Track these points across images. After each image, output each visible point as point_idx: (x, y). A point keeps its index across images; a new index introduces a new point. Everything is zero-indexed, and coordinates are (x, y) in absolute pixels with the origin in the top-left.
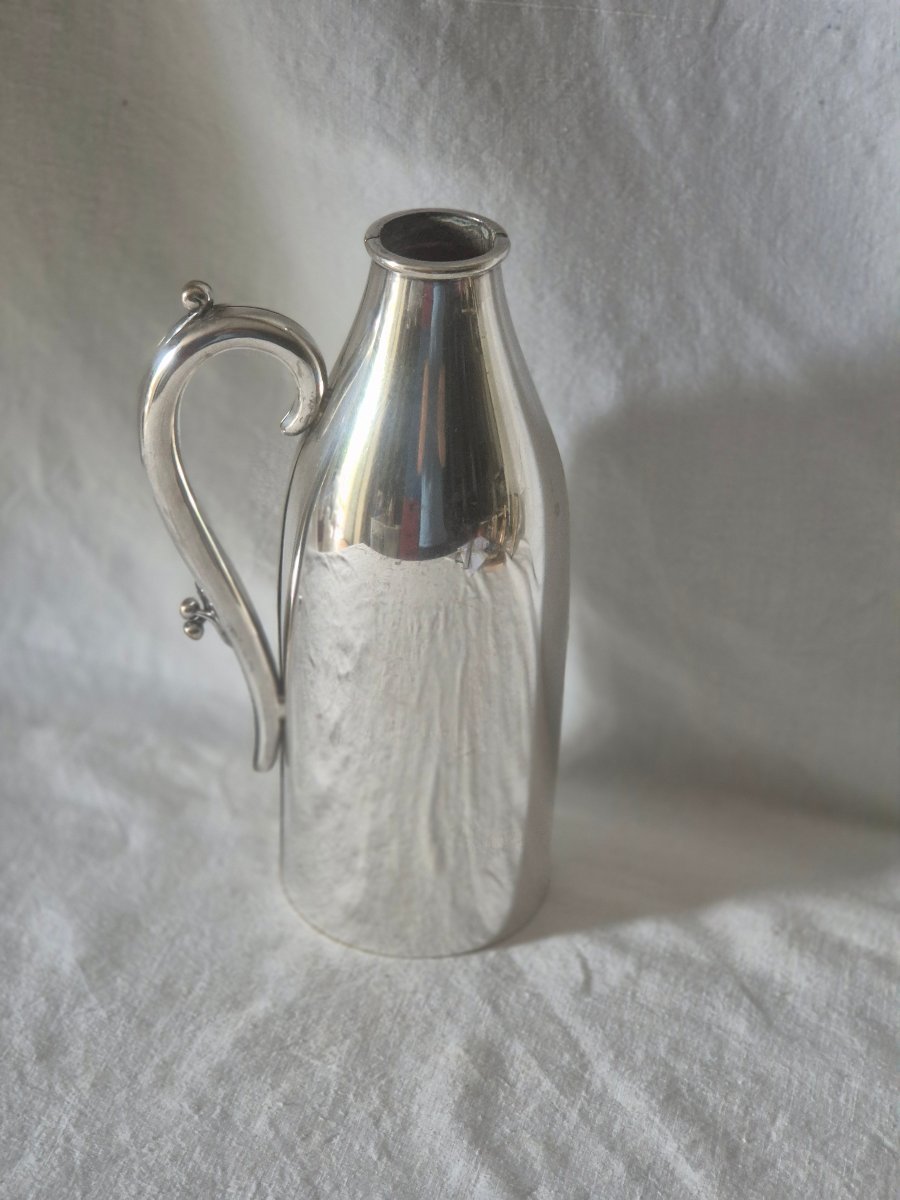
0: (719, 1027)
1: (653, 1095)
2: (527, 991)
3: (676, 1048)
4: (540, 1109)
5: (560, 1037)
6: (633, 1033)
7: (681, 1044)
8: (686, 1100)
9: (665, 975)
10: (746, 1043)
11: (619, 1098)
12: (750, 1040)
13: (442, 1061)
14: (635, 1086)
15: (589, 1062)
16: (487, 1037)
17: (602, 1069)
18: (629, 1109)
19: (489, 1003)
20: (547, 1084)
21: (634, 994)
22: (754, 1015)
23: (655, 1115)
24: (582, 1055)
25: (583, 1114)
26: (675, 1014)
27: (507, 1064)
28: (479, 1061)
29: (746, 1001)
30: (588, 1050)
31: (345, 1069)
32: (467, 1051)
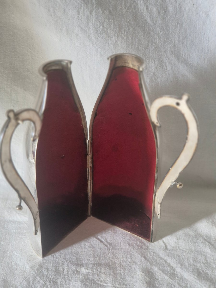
0: (203, 252)
1: (194, 274)
2: (152, 252)
3: (195, 260)
4: (167, 285)
5: (164, 263)
6: (183, 258)
7: (196, 259)
8: (203, 274)
9: (185, 240)
10: (212, 255)
11: (186, 277)
12: (212, 254)
13: (137, 277)
14: (189, 273)
15: (175, 269)
16: (146, 267)
17: (179, 270)
18: (190, 280)
19: (143, 257)
20: (167, 278)
21: (179, 247)
22: (211, 247)
23: (197, 280)
24: (172, 267)
25: (179, 284)
26: (191, 251)
27: (154, 274)
28: (147, 275)
29: (207, 243)
30: (173, 265)
31: (113, 284)
32: (143, 272)
